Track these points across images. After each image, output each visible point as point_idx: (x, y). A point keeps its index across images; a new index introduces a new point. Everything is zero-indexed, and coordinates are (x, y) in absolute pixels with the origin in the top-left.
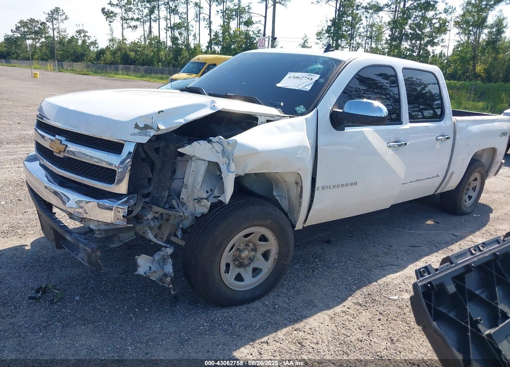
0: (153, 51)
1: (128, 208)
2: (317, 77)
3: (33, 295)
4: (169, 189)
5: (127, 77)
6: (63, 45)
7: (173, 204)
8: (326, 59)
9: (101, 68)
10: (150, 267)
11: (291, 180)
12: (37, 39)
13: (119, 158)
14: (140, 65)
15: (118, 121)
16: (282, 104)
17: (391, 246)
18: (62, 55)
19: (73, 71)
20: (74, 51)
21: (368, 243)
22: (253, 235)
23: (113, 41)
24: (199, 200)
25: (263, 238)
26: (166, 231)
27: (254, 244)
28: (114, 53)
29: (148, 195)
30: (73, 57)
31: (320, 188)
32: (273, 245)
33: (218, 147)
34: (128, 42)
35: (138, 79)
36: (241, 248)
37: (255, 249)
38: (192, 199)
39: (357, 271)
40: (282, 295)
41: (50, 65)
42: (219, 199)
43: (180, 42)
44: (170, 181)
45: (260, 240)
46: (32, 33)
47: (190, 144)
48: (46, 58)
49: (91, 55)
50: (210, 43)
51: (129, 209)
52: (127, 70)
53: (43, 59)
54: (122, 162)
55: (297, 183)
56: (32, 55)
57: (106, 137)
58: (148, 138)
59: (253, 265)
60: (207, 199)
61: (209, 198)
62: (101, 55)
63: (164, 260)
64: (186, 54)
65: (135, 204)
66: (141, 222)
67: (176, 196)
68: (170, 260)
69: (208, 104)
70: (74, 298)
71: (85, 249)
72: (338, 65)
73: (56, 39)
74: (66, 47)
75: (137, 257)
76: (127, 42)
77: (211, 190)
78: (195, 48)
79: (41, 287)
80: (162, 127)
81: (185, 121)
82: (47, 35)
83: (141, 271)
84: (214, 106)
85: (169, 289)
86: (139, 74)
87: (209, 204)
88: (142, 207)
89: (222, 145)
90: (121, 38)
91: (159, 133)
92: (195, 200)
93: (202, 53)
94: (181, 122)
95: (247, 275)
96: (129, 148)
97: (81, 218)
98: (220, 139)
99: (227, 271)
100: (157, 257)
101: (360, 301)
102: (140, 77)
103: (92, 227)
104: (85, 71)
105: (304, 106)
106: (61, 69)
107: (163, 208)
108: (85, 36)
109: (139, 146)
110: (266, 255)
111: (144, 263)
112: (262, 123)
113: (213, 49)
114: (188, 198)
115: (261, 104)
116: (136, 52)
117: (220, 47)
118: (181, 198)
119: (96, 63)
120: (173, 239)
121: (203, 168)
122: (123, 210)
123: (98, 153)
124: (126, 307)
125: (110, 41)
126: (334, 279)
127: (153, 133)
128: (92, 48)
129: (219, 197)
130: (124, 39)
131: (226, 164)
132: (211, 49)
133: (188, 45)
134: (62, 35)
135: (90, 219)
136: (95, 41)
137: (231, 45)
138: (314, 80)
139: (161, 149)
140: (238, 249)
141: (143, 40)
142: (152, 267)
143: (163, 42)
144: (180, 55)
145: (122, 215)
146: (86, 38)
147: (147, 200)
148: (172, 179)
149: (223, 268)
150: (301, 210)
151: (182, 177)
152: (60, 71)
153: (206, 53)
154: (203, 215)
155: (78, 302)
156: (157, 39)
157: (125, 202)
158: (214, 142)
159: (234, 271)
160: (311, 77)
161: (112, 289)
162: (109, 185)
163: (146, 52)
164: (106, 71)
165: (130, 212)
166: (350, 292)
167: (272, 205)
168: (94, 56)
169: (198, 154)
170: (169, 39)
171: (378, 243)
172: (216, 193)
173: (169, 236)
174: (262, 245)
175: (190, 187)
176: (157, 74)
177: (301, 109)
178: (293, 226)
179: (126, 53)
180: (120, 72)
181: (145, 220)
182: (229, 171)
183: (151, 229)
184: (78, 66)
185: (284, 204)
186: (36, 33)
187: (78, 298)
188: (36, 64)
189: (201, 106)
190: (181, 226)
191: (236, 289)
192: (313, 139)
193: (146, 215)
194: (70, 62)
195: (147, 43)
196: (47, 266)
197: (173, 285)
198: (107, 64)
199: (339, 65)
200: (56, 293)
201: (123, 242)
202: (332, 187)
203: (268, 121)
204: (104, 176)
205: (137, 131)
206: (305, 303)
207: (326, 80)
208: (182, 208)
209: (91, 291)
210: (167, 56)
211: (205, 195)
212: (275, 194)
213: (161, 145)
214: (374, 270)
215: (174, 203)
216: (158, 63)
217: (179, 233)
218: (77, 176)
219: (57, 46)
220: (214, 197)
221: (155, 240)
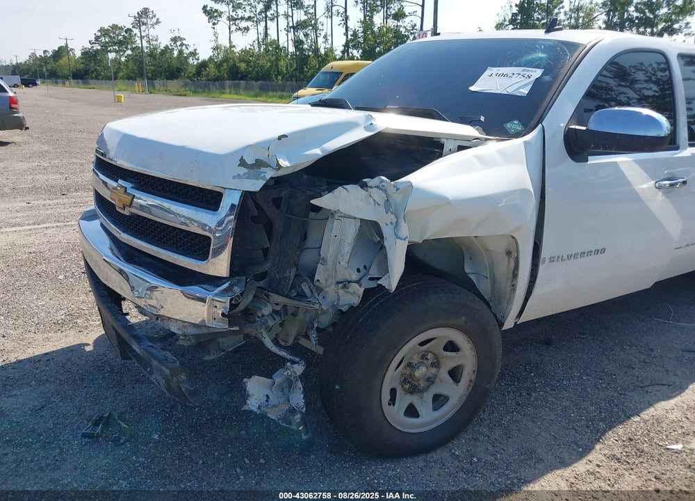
0: (270, 61)
1: (231, 300)
2: (538, 73)
3: (89, 431)
4: (297, 266)
5: (236, 97)
6: (155, 58)
7: (303, 290)
8: (552, 44)
9: (202, 86)
10: (267, 396)
11: (498, 248)
12: (121, 51)
13: (214, 217)
14: (253, 80)
15: (212, 154)
16: (482, 118)
17: (652, 350)
18: (154, 71)
19: (168, 92)
20: (169, 67)
21: (611, 344)
22: (434, 341)
23: (217, 49)
24: (345, 284)
25: (452, 347)
26: (293, 331)
27: (435, 355)
28: (219, 66)
29: (263, 276)
30: (167, 74)
31: (547, 261)
32: (467, 357)
33: (378, 195)
34: (237, 50)
35: (251, 99)
36: (415, 362)
37: (436, 364)
38: (334, 282)
39: (602, 395)
40: (481, 438)
41: (138, 86)
42: (379, 282)
43: (306, 46)
44: (298, 253)
45: (446, 349)
46: (115, 44)
47: (330, 190)
48: (133, 75)
49: (190, 69)
50: (346, 46)
51: (233, 302)
52: (237, 87)
53: (129, 78)
54: (220, 223)
55: (509, 253)
56: (116, 73)
57: (193, 181)
58: (262, 183)
59: (434, 390)
60: (358, 282)
61: (362, 282)
62: (203, 69)
63: (290, 384)
64: (314, 62)
65: (242, 294)
66: (252, 320)
67: (308, 276)
68: (300, 385)
69: (362, 122)
70: (150, 436)
71: (160, 369)
72: (572, 52)
73: (146, 51)
74: (158, 60)
75: (245, 380)
76: (235, 51)
77: (365, 267)
78: (326, 54)
79: (101, 418)
80: (284, 163)
81: (322, 152)
82: (134, 46)
83: (253, 404)
84: (371, 124)
85: (298, 432)
86: (252, 93)
87: (361, 291)
88: (254, 296)
89: (385, 191)
90: (228, 45)
91: (280, 173)
92: (338, 283)
93: (335, 59)
94: (317, 154)
95: (424, 405)
96: (231, 199)
97: (156, 315)
98: (382, 181)
99: (393, 401)
100: (279, 378)
101: (617, 452)
102: (254, 96)
103: (174, 329)
104: (182, 91)
105: (520, 121)
106: (152, 89)
107: (287, 296)
108: (182, 45)
109: (246, 195)
110: (455, 374)
111: (257, 390)
112: (451, 152)
113: (351, 55)
114: (326, 280)
115: (444, 120)
116: (248, 62)
117: (361, 51)
118: (315, 279)
119: (196, 79)
120: (303, 342)
121: (351, 231)
122: (223, 305)
123: (182, 209)
124: (229, 455)
125: (214, 49)
126: (565, 409)
127: (269, 174)
128: (191, 61)
129: (379, 279)
130: (232, 46)
131: (391, 223)
132: (348, 55)
133: (316, 50)
134: (153, 45)
135: (169, 318)
136: (195, 50)
137: (376, 48)
138: (533, 78)
139: (283, 200)
140: (409, 365)
141: (256, 46)
142: (270, 397)
143: (283, 47)
144: (306, 64)
145: (220, 312)
146: (184, 47)
147: (262, 283)
148: (301, 249)
149: (386, 397)
150: (514, 297)
151: (318, 246)
152: (151, 93)
153: (341, 59)
154: (352, 308)
155: (157, 443)
156: (275, 43)
157: (225, 290)
158: (371, 187)
159: (403, 401)
160: (527, 73)
161: (209, 421)
162: (199, 263)
163: (261, 62)
164: (209, 89)
165: (233, 307)
166: (597, 436)
167: (466, 292)
168: (194, 71)
169: (344, 208)
170: (291, 43)
171: (629, 343)
172: (374, 272)
173: (296, 338)
174: (450, 358)
175: (330, 262)
176: (276, 91)
177: (515, 126)
178: (501, 325)
179: (234, 64)
180: (228, 90)
181: (258, 317)
182: (397, 237)
183: (269, 330)
184: (173, 84)
185: (484, 287)
186: (120, 43)
187: (156, 437)
188: (120, 84)
189: (350, 126)
190: (316, 325)
191: (406, 430)
192: (538, 178)
193: (260, 309)
194: (163, 79)
195: (262, 50)
196: (114, 380)
197: (306, 426)
198: (210, 80)
199: (575, 51)
200: (125, 428)
201: (224, 351)
202: (565, 257)
203: (461, 148)
204: (191, 246)
205: (243, 170)
206: (522, 454)
207: (555, 78)
208: (317, 297)
209: (177, 425)
210: (289, 65)
211: (355, 276)
212: (467, 270)
213: (282, 195)
214: (631, 394)
215: (305, 288)
216: (276, 76)
217: (313, 335)
218: (149, 246)
219: (147, 60)
220: (371, 279)
221: (274, 349)
